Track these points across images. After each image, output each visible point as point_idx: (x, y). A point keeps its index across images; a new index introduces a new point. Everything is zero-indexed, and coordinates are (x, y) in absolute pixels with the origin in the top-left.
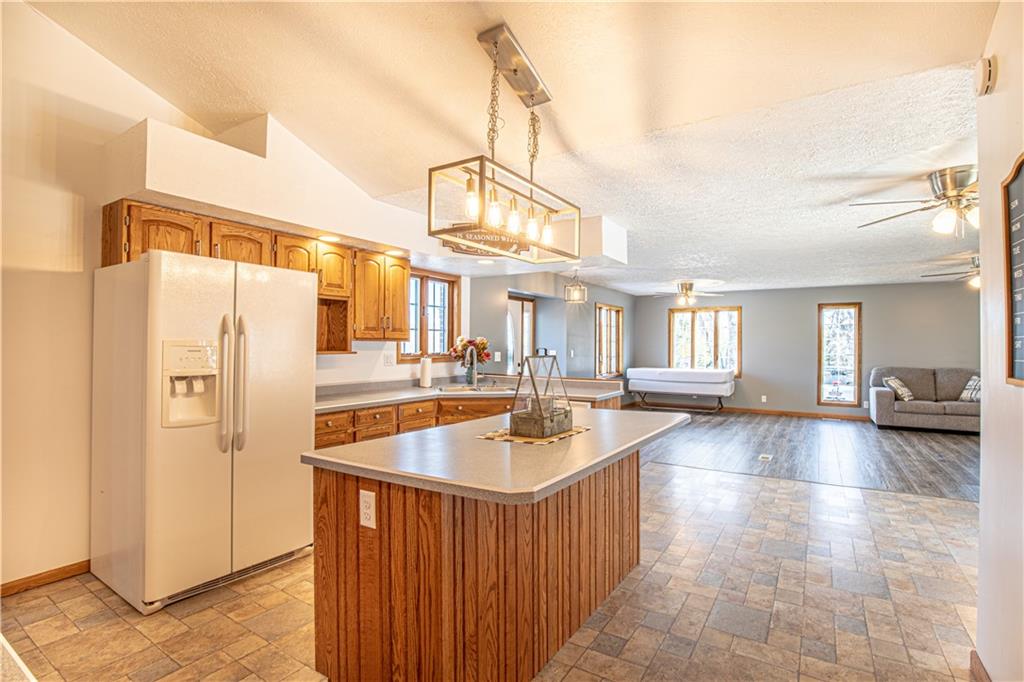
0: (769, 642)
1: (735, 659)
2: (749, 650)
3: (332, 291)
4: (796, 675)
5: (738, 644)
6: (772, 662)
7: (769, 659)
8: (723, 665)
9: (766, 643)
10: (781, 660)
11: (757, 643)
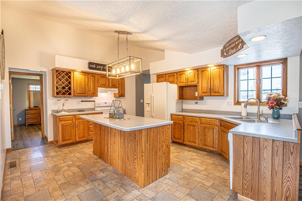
0: (77, 196)
1: (80, 186)
2: (79, 190)
3: (191, 83)
4: (64, 193)
5: (83, 189)
6: (71, 192)
7: (73, 192)
8: (81, 183)
9: (77, 195)
10: (70, 194)
11: (79, 193)
